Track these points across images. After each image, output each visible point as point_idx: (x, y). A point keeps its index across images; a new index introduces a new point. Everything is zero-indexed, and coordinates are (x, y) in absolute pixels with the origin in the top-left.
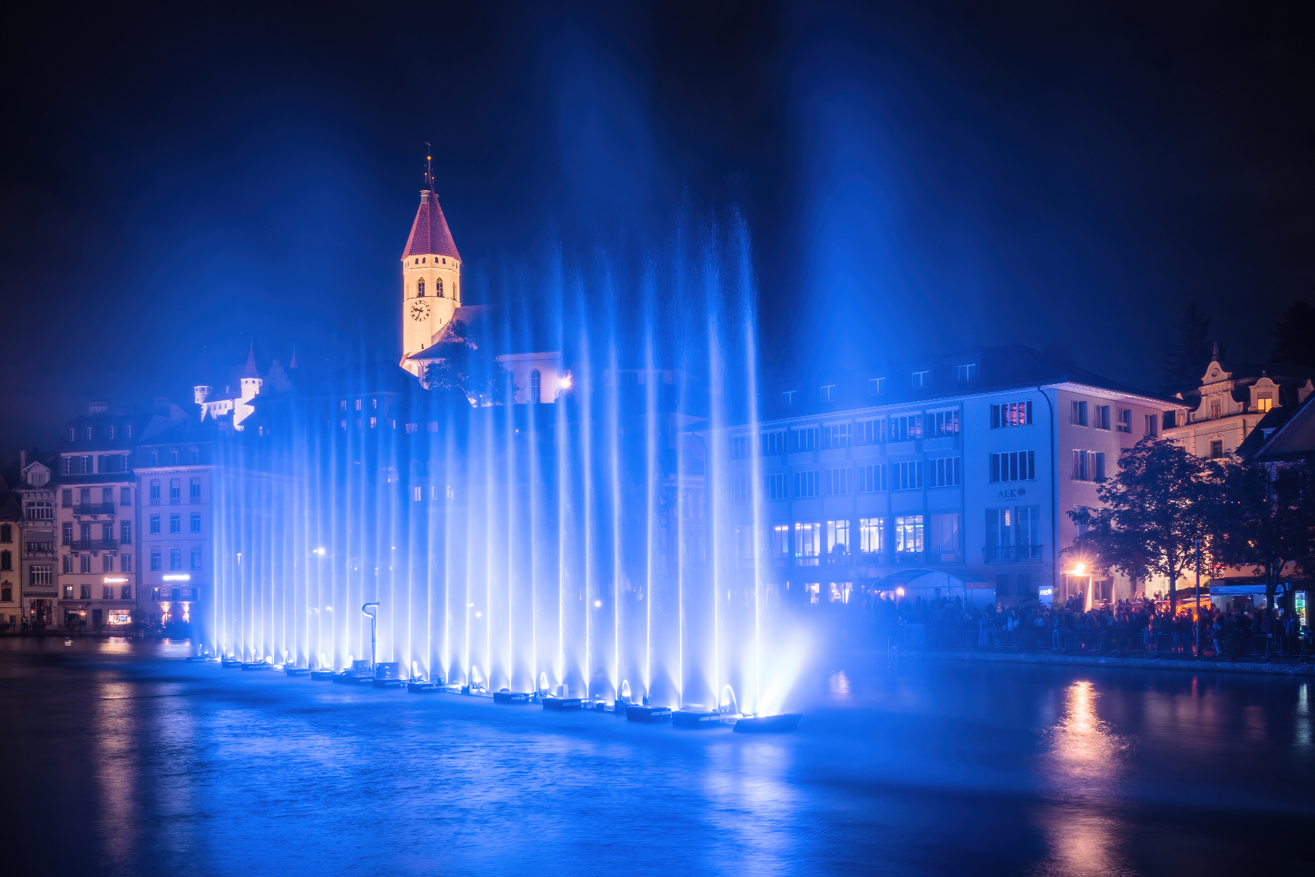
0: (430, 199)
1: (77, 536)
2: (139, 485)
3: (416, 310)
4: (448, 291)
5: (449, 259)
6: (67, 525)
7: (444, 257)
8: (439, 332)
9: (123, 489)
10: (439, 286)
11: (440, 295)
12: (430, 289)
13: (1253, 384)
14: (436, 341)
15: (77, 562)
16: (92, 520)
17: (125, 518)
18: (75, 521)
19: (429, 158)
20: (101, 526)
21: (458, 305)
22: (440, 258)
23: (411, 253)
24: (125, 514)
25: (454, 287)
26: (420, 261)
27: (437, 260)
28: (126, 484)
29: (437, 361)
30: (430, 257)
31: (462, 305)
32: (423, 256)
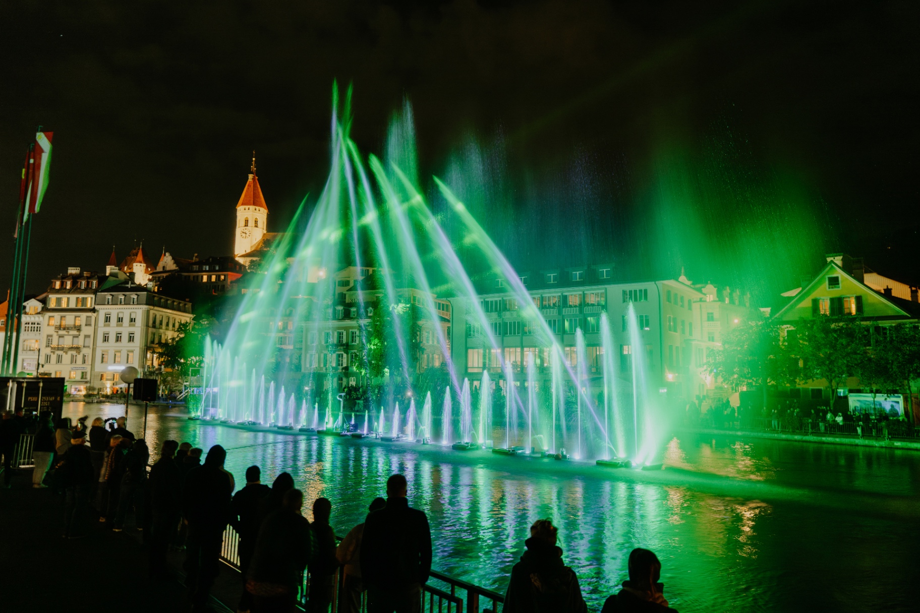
0: (254, 179)
1: (54, 344)
2: (98, 315)
3: (243, 233)
4: (260, 224)
5: (262, 209)
6: (49, 336)
7: (260, 208)
8: (255, 245)
9: (87, 317)
10: (256, 222)
11: (256, 226)
12: (251, 223)
14: (253, 249)
15: (54, 358)
16: (67, 333)
17: (87, 333)
18: (55, 335)
19: (254, 159)
20: (71, 337)
21: (265, 232)
22: (257, 208)
23: (243, 204)
24: (87, 331)
25: (263, 223)
26: (247, 209)
27: (255, 210)
28: (89, 314)
29: (254, 259)
30: (252, 207)
31: (267, 232)
32: (248, 206)
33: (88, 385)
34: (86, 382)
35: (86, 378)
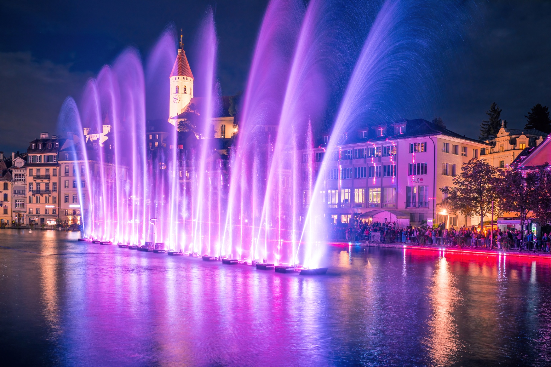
0: (182, 53)
1: (35, 188)
2: (60, 168)
3: (175, 98)
4: (188, 91)
5: (189, 78)
6: (31, 184)
7: (187, 77)
8: (184, 108)
9: (54, 169)
10: (185, 89)
11: (185, 93)
12: (181, 90)
13: (518, 137)
14: (183, 112)
15: (34, 199)
16: (41, 181)
17: (54, 181)
18: (34, 182)
19: (182, 36)
20: (44, 184)
21: (192, 97)
22: (185, 77)
23: (173, 75)
24: (54, 179)
25: (191, 89)
26: (177, 78)
27: (184, 79)
28: (55, 167)
29: (183, 120)
30: (181, 77)
31: (194, 97)
33: (57, 217)
34: (56, 216)
35: (56, 214)
